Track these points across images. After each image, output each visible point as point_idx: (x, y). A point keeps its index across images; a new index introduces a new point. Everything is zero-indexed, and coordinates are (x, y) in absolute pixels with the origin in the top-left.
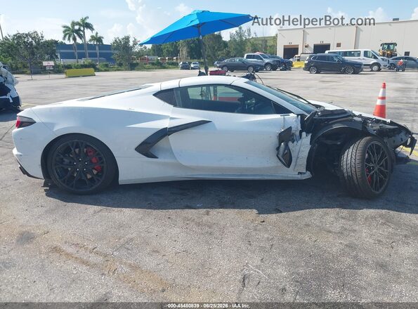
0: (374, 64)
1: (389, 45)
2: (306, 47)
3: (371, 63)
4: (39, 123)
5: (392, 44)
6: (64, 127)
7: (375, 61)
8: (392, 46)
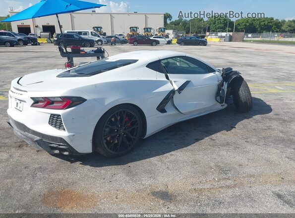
0: (99, 40)
1: (97, 28)
2: (36, 27)
3: (96, 40)
4: (89, 100)
5: (99, 27)
6: (113, 100)
7: (98, 38)
8: (99, 29)
